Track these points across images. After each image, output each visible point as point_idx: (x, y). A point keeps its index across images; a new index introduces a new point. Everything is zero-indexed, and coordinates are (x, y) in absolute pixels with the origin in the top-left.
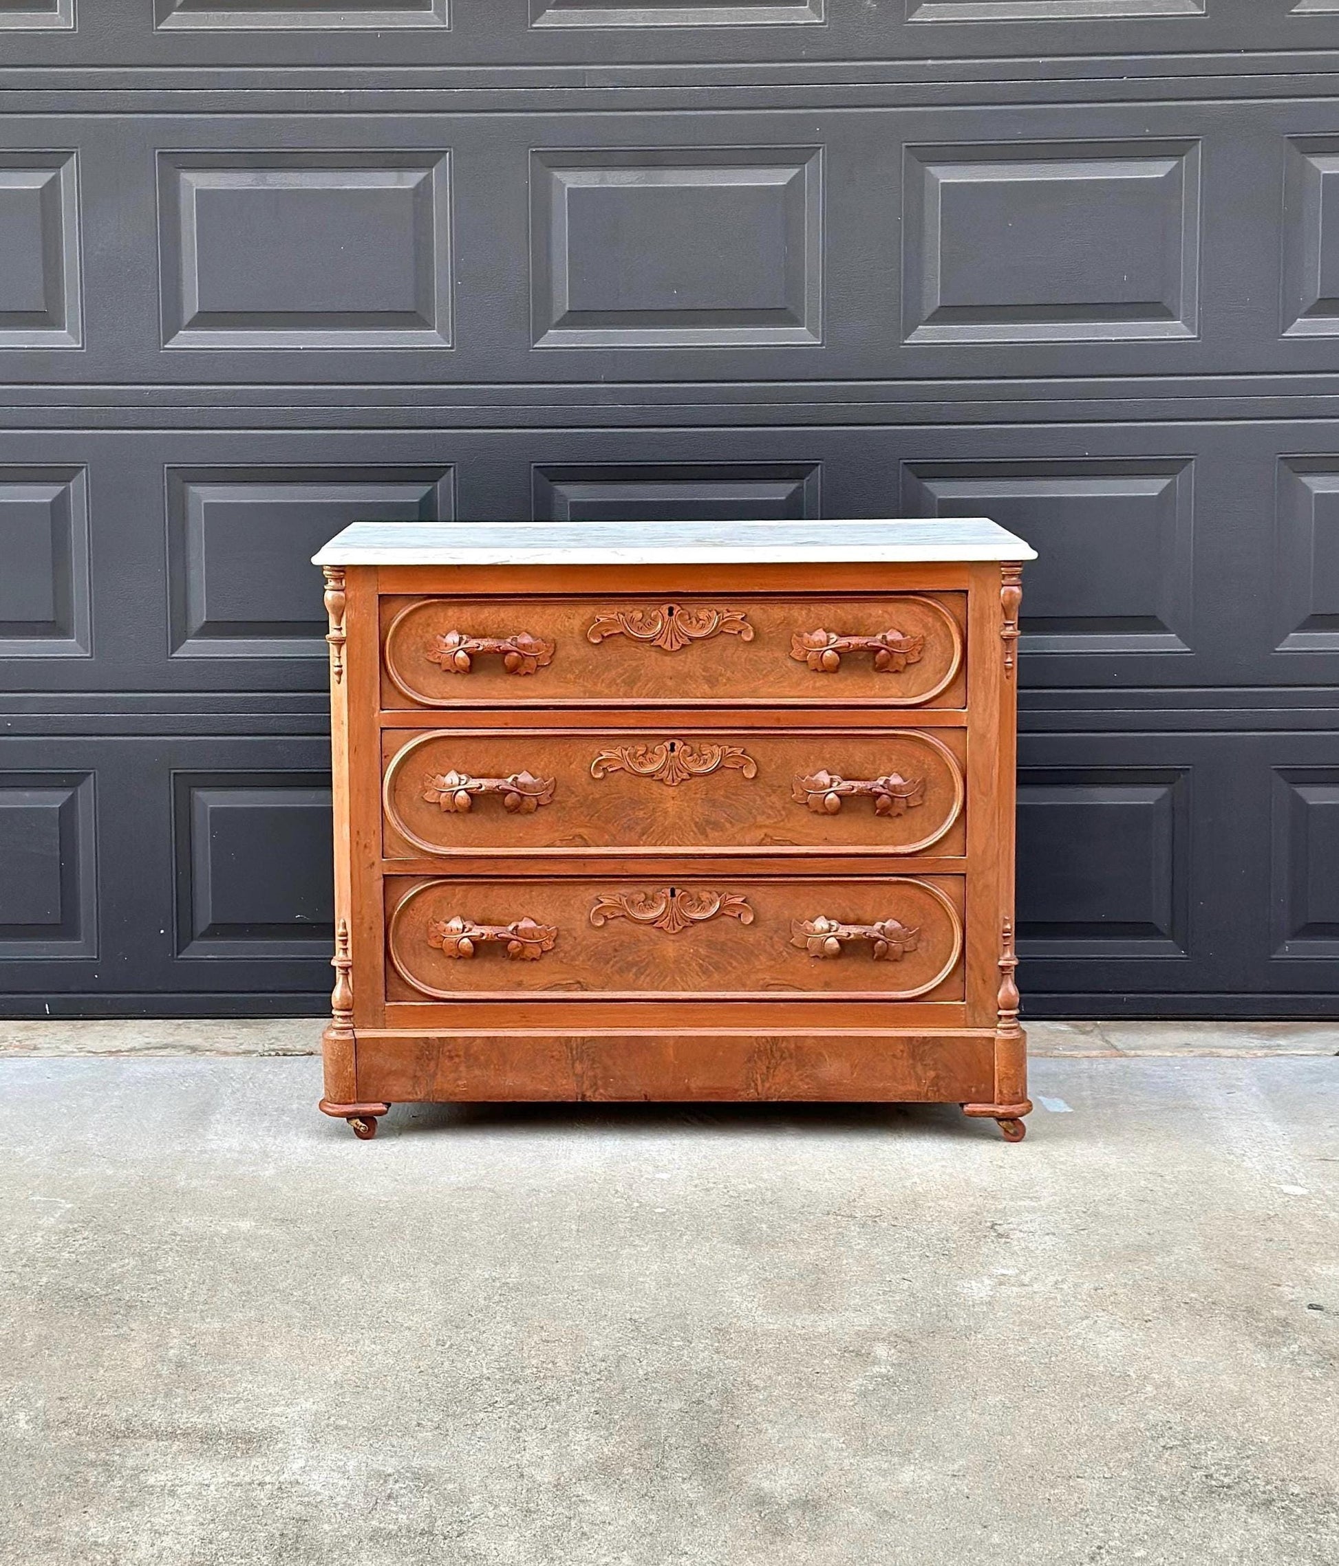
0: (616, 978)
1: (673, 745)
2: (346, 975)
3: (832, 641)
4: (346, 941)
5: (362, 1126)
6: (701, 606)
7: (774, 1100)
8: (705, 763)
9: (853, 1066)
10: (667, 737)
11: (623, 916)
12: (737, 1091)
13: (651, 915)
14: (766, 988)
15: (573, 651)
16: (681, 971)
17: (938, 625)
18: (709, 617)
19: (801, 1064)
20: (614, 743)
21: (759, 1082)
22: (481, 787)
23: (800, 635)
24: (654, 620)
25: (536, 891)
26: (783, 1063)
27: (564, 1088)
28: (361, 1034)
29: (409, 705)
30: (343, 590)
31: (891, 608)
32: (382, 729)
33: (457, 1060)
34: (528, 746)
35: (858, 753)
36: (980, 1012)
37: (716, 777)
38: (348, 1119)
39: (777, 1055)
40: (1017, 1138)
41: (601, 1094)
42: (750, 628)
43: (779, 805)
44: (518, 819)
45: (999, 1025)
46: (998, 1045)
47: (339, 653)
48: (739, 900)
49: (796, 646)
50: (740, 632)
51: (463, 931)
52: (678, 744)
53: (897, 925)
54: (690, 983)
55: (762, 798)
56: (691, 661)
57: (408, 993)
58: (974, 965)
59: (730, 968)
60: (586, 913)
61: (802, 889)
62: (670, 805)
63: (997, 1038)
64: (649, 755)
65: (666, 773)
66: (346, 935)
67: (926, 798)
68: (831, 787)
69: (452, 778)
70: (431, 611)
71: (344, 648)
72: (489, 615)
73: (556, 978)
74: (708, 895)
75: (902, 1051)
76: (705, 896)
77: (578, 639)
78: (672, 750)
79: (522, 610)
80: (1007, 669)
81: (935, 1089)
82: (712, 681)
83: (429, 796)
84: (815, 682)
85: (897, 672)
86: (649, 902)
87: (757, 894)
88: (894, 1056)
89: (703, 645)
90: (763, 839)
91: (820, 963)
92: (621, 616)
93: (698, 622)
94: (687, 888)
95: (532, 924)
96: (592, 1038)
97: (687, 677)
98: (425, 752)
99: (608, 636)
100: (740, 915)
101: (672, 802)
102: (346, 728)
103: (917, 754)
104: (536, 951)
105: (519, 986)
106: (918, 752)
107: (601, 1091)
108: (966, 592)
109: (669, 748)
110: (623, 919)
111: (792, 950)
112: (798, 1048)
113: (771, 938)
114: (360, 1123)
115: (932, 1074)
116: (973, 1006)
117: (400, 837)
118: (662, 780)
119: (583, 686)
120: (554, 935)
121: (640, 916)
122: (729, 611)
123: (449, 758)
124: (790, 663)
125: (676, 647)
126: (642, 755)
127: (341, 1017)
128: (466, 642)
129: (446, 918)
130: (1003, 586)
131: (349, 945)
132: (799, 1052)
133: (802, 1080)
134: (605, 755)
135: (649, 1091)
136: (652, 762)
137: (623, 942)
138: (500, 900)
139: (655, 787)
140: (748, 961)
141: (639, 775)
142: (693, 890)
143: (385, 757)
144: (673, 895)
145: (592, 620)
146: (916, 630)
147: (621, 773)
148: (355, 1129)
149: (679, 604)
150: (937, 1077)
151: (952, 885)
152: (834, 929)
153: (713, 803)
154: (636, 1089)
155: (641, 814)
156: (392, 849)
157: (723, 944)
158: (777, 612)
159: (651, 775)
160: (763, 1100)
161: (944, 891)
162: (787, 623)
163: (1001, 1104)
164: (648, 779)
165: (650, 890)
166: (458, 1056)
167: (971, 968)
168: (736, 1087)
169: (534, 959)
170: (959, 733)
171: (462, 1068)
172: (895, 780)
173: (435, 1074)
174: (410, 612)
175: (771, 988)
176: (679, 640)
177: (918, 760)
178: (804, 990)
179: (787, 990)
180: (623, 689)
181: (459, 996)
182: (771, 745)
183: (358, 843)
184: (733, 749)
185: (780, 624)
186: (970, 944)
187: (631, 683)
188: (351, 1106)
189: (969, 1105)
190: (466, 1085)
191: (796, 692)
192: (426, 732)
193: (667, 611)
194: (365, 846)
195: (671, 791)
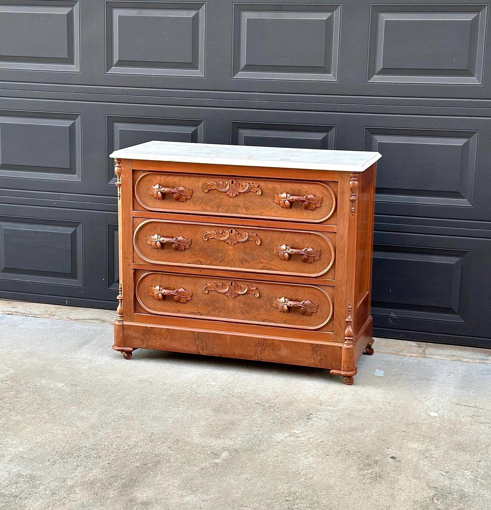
0: (212, 312)
1: (232, 231)
2: (121, 302)
3: (288, 197)
4: (122, 290)
5: (126, 355)
6: (244, 181)
7: (264, 361)
8: (243, 238)
10: (230, 228)
11: (215, 290)
12: (251, 356)
13: (224, 291)
15: (198, 194)
16: (235, 312)
17: (328, 194)
18: (245, 185)
19: (273, 350)
20: (212, 228)
21: (259, 354)
23: (278, 194)
24: (227, 185)
25: (185, 279)
27: (192, 349)
28: (125, 323)
29: (143, 209)
30: (120, 167)
31: (311, 186)
32: (133, 217)
33: (156, 335)
34: (182, 228)
35: (298, 239)
36: (338, 337)
37: (247, 244)
38: (121, 352)
39: (265, 345)
40: (351, 384)
41: (205, 352)
42: (260, 190)
44: (179, 253)
46: (343, 350)
47: (120, 189)
48: (254, 288)
49: (276, 198)
50: (257, 191)
51: (159, 291)
52: (234, 231)
53: (310, 302)
54: (237, 317)
55: (263, 252)
56: (240, 201)
58: (337, 319)
59: (251, 312)
60: (202, 288)
61: (277, 286)
62: (231, 253)
63: (343, 347)
64: (224, 234)
65: (229, 241)
66: (121, 288)
67: (321, 257)
68: (286, 250)
69: (155, 237)
70: (150, 177)
72: (171, 179)
73: (192, 310)
74: (244, 286)
75: (309, 348)
76: (243, 286)
77: (201, 190)
78: (232, 233)
79: (182, 178)
80: (352, 212)
81: (320, 363)
83: (149, 242)
84: (283, 212)
85: (312, 210)
86: (223, 286)
89: (244, 195)
90: (263, 268)
91: (282, 314)
92: (215, 183)
93: (242, 187)
94: (236, 282)
95: (183, 290)
96: (202, 333)
97: (237, 206)
98: (147, 227)
99: (211, 190)
100: (255, 294)
101: (231, 251)
102: (121, 216)
104: (184, 300)
105: (179, 311)
107: (205, 351)
108: (338, 182)
109: (230, 232)
110: (215, 292)
112: (273, 343)
113: (266, 303)
115: (319, 357)
116: (336, 335)
117: (138, 256)
118: (228, 243)
119: (202, 207)
120: (191, 295)
121: (220, 291)
122: (253, 183)
123: (156, 230)
124: (275, 204)
125: (234, 195)
126: (221, 234)
127: (119, 317)
128: (161, 188)
129: (155, 285)
130: (351, 181)
131: (122, 292)
132: (273, 345)
133: (273, 355)
134: (208, 232)
135: (221, 353)
136: (224, 236)
138: (173, 281)
140: (257, 310)
141: (220, 241)
142: (239, 283)
143: (134, 227)
144: (232, 284)
145: (205, 184)
146: (319, 195)
147: (214, 239)
148: (124, 355)
149: (235, 180)
150: (321, 359)
151: (330, 290)
152: (286, 302)
153: (246, 253)
154: (217, 352)
155: (221, 255)
156: (137, 260)
157: (249, 304)
158: (270, 185)
159: (224, 241)
160: (260, 360)
161: (327, 292)
162: (274, 189)
163: (343, 371)
164: (223, 243)
165: (224, 282)
166: (157, 334)
167: (336, 321)
168: (251, 355)
169: (184, 303)
170: (333, 234)
171: (158, 339)
172: (310, 250)
173: (149, 339)
174: (144, 176)
175: (265, 321)
176: (235, 193)
177: (319, 243)
178: (277, 323)
179: (271, 322)
180: (216, 209)
181: (159, 313)
182: (266, 233)
183: (125, 257)
184: (253, 234)
185: (271, 189)
186: (336, 312)
187: (219, 207)
188: (121, 347)
189: (332, 370)
190: (159, 344)
191: (276, 215)
192: (148, 220)
193: (231, 182)
194: (127, 258)
195: (231, 247)
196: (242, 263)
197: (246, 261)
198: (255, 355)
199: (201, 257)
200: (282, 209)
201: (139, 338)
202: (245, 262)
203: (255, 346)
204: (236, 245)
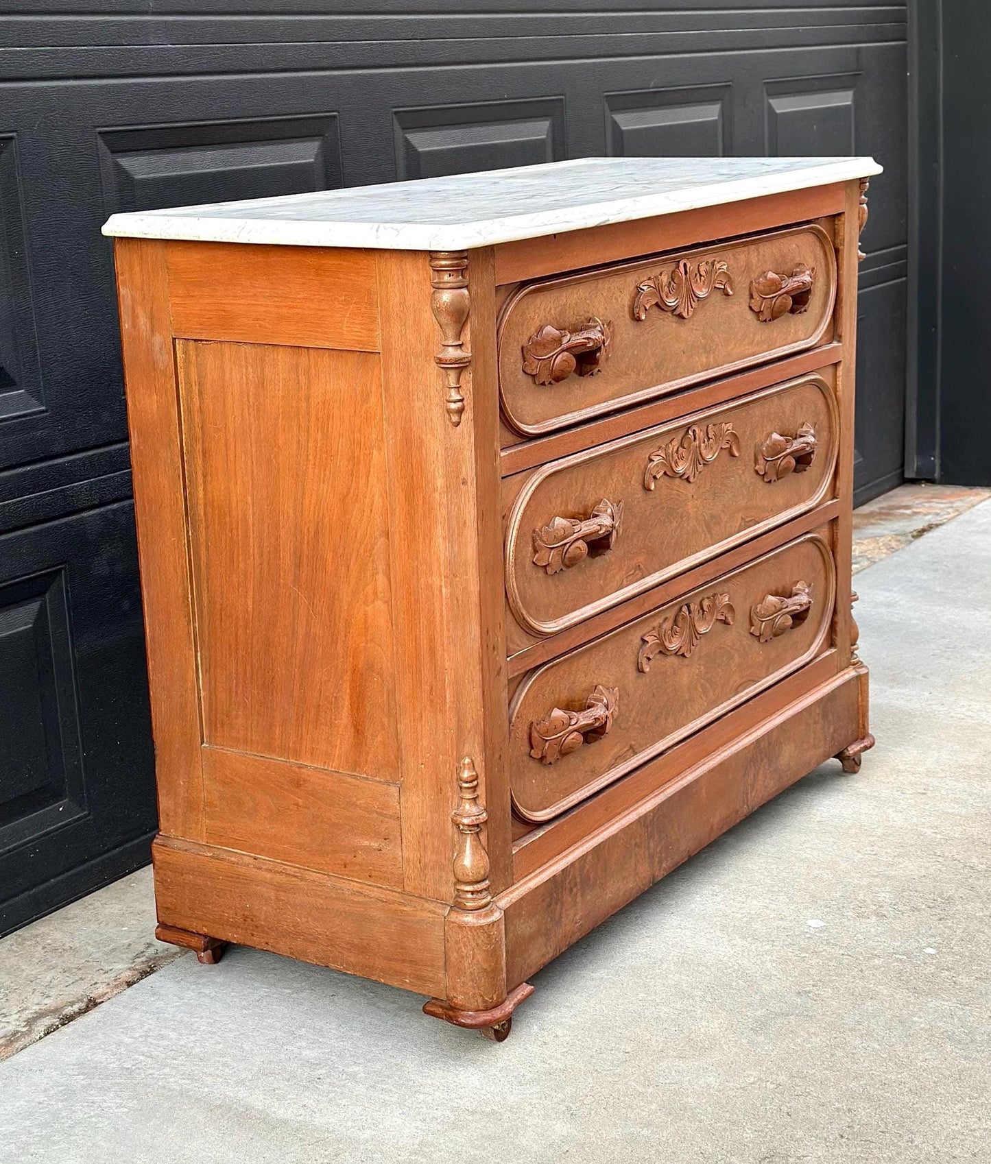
0: (654, 728)
1: (694, 432)
4: (477, 785)
8: (711, 449)
9: (796, 745)
11: (660, 651)
14: (737, 690)
15: (624, 335)
17: (821, 254)
21: (749, 794)
22: (601, 529)
26: (762, 764)
27: (642, 878)
28: (503, 902)
29: (517, 439)
30: (464, 286)
31: (798, 241)
32: (502, 479)
33: (575, 890)
35: (787, 407)
36: (843, 654)
37: (716, 463)
39: (759, 758)
41: (664, 868)
43: (748, 480)
44: (599, 563)
45: (851, 662)
46: (861, 682)
47: (459, 381)
49: (755, 294)
50: (725, 286)
51: (570, 724)
55: (740, 477)
57: (523, 829)
58: (841, 607)
59: (718, 680)
60: (635, 660)
62: (690, 507)
63: (860, 674)
65: (691, 469)
66: (476, 777)
68: (786, 449)
70: (527, 308)
71: (467, 376)
72: (566, 300)
73: (616, 750)
75: (818, 715)
76: (706, 604)
78: (695, 440)
79: (589, 288)
82: (706, 350)
84: (762, 335)
86: (675, 626)
87: (734, 587)
88: (815, 722)
90: (740, 524)
91: (765, 647)
93: (700, 279)
96: (659, 807)
97: (693, 348)
99: (649, 309)
100: (726, 617)
102: (473, 490)
103: (814, 398)
106: (816, 396)
107: (664, 865)
108: (844, 213)
110: (659, 656)
111: (751, 642)
112: (769, 743)
113: (740, 634)
116: (840, 649)
118: (688, 477)
119: (631, 377)
120: (618, 697)
121: (671, 647)
123: (550, 502)
124: (750, 318)
126: (676, 452)
127: (482, 891)
131: (481, 791)
132: (769, 748)
134: (656, 460)
135: (691, 846)
137: (658, 683)
139: (683, 488)
140: (728, 666)
141: (675, 476)
145: (638, 290)
147: (663, 479)
148: (495, 1031)
149: (688, 260)
152: (785, 604)
155: (674, 524)
156: (512, 643)
157: (715, 653)
158: (742, 257)
160: (750, 812)
162: (748, 268)
163: (864, 738)
164: (679, 481)
166: (576, 885)
168: (737, 807)
170: (833, 370)
171: (579, 898)
173: (561, 917)
175: (740, 688)
177: (815, 405)
178: (756, 682)
179: (749, 686)
182: (746, 416)
183: (486, 646)
190: (580, 918)
191: (751, 351)
194: (494, 648)
195: (691, 489)
196: (709, 530)
197: (716, 519)
198: (744, 800)
199: (639, 552)
200: (760, 327)
201: (539, 931)
202: (714, 523)
203: (744, 775)
204: (701, 475)
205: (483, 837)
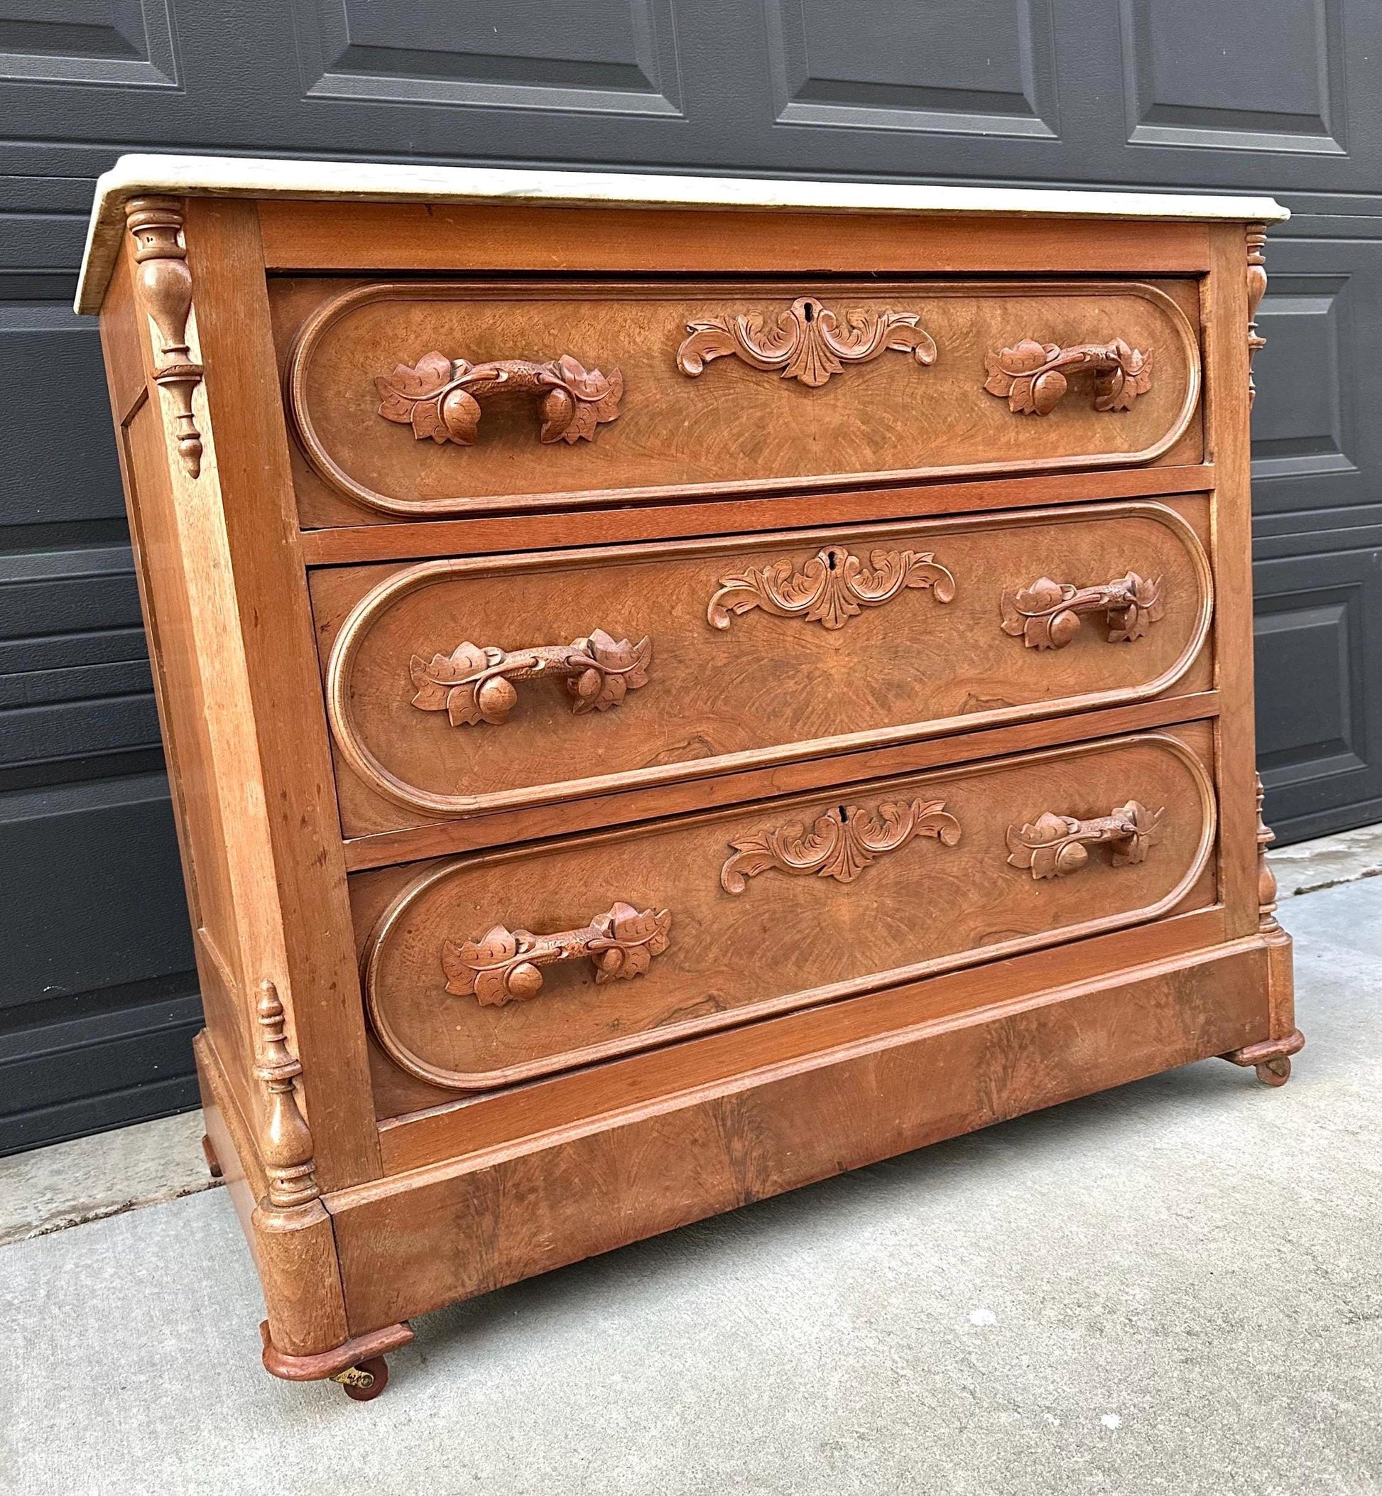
0: (769, 975)
1: (831, 556)
2: (291, 1091)
3: (1051, 356)
4: (283, 1022)
5: (362, 1379)
6: (852, 300)
7: (1014, 1116)
8: (880, 585)
9: (1111, 1034)
10: (820, 543)
11: (774, 868)
12: (965, 1115)
13: (813, 858)
14: (979, 942)
15: (654, 393)
16: (863, 942)
17: (1171, 336)
18: (867, 322)
19: (1046, 1050)
20: (741, 561)
21: (994, 1094)
22: (536, 664)
23: (998, 353)
24: (784, 328)
25: (629, 851)
26: (1025, 1054)
27: (717, 1191)
28: (341, 1202)
29: (359, 515)
30: (181, 257)
32: (309, 568)
33: (532, 1197)
34: (596, 584)
35: (1083, 545)
36: (1238, 915)
37: (898, 607)
38: (334, 1376)
39: (1016, 1044)
41: (775, 1185)
42: (929, 341)
43: (983, 642)
44: (593, 722)
45: (1262, 927)
46: (1271, 957)
47: (188, 405)
48: (936, 809)
49: (992, 369)
50: (913, 351)
51: (517, 952)
52: (839, 553)
54: (877, 960)
55: (961, 634)
56: (845, 405)
57: (416, 1096)
59: (929, 922)
60: (713, 874)
61: (1020, 775)
62: (834, 666)
63: (1269, 947)
64: (799, 578)
65: (825, 607)
66: (280, 1011)
67: (1167, 607)
68: (1062, 600)
69: (467, 653)
70: (379, 313)
71: (200, 396)
73: (673, 1000)
74: (894, 809)
75: (1167, 996)
76: (888, 810)
77: (661, 367)
78: (832, 566)
81: (1206, 1039)
82: (876, 443)
83: (430, 699)
84: (1018, 433)
85: (1123, 409)
86: (811, 835)
87: (960, 793)
88: (1158, 1005)
89: (860, 375)
90: (966, 703)
91: (1051, 885)
92: (732, 323)
94: (861, 802)
95: (631, 913)
96: (755, 1091)
97: (840, 435)
98: (404, 611)
99: (713, 361)
100: (939, 833)
101: (835, 658)
102: (228, 576)
103: (1153, 539)
104: (638, 959)
105: (616, 1028)
106: (1156, 536)
107: (774, 1177)
108: (1206, 273)
109: (828, 562)
110: (771, 874)
111: (1009, 875)
112: (1042, 1025)
113: (982, 862)
114: (357, 1373)
115: (1202, 1019)
116: (1230, 908)
117: (373, 789)
118: (818, 621)
119: (676, 462)
120: (667, 923)
121: (798, 863)
122: (895, 310)
123: (454, 619)
124: (985, 403)
125: (823, 379)
126: (788, 579)
127: (290, 1180)
128: (465, 372)
129: (479, 932)
130: (1249, 265)
131: (290, 1031)
132: (1041, 1031)
133: (1048, 1074)
134: (730, 585)
135: (847, 1154)
136: (803, 590)
137: (774, 913)
138: (570, 880)
139: (809, 634)
140: (953, 905)
141: (786, 615)
142: (872, 804)
143: (323, 631)
144: (844, 817)
146: (1140, 340)
147: (757, 615)
148: (345, 1385)
149: (819, 297)
150: (1208, 1022)
151: (1198, 735)
152: (1074, 828)
153: (895, 652)
154: (827, 1154)
155: (791, 685)
156: (360, 818)
157: (919, 883)
159: (803, 615)
160: (1002, 1119)
161: (1192, 747)
162: (978, 330)
163: (1279, 1039)
164: (796, 624)
165: (807, 816)
166: (533, 1190)
168: (965, 1110)
169: (638, 974)
170: (1199, 500)
171: (543, 1210)
173: (495, 1235)
174: (335, 314)
175: (986, 940)
176: (827, 365)
177: (1156, 550)
178: (1027, 934)
179: (1007, 939)
180: (742, 462)
181: (512, 1074)
182: (969, 544)
183: (285, 817)
184: (919, 555)
185: (968, 333)
186: (1227, 817)
187: (753, 450)
188: (341, 1350)
189: (1245, 1051)
190: (551, 1240)
191: (992, 454)
192: (401, 569)
193: (803, 311)
194: (303, 821)
195: (833, 640)
196: (884, 704)
197: (901, 689)
198: (981, 1102)
199: (701, 717)
200: (1012, 421)
201: (435, 1252)
202: (897, 696)
203: (979, 1065)
204: (854, 621)
205: (300, 1100)
